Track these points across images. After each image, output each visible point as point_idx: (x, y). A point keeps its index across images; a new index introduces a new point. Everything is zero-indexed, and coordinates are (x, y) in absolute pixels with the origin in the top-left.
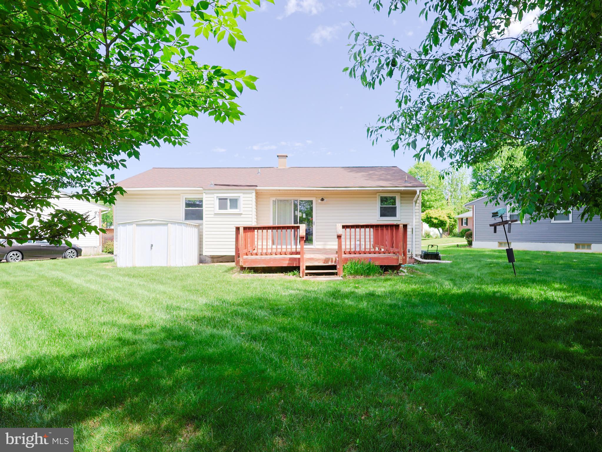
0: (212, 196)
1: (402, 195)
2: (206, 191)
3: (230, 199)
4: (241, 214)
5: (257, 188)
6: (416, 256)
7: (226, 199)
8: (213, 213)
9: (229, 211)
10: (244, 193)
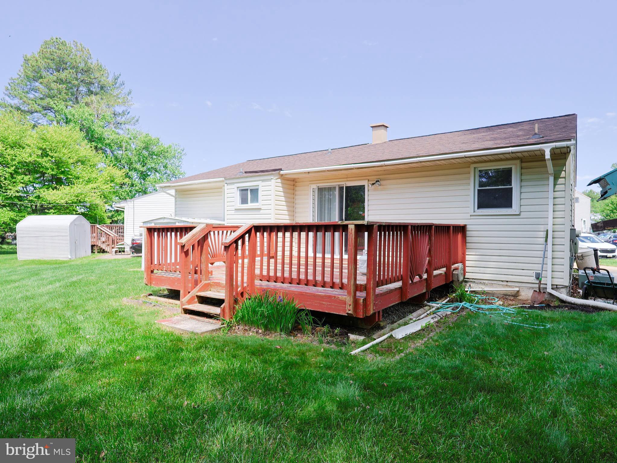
0: (232, 186)
1: (524, 165)
2: (228, 182)
3: (251, 190)
4: (260, 209)
5: (282, 172)
6: (555, 287)
7: (247, 190)
8: (233, 208)
9: (250, 205)
10: (263, 181)
